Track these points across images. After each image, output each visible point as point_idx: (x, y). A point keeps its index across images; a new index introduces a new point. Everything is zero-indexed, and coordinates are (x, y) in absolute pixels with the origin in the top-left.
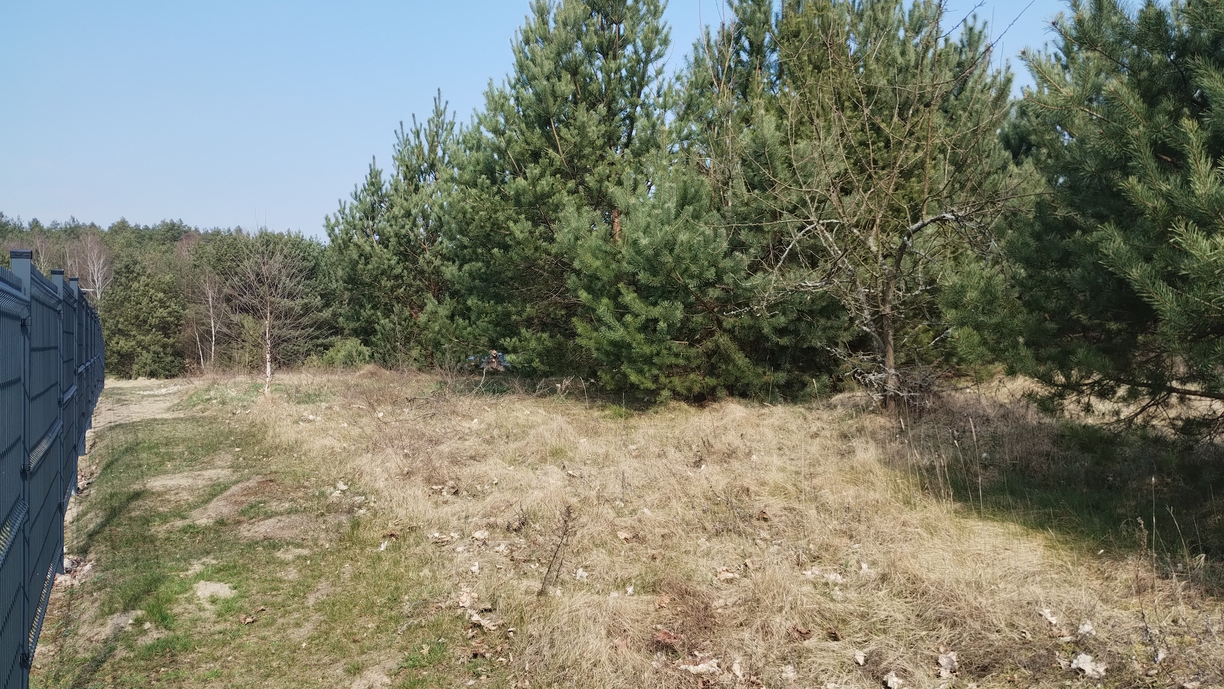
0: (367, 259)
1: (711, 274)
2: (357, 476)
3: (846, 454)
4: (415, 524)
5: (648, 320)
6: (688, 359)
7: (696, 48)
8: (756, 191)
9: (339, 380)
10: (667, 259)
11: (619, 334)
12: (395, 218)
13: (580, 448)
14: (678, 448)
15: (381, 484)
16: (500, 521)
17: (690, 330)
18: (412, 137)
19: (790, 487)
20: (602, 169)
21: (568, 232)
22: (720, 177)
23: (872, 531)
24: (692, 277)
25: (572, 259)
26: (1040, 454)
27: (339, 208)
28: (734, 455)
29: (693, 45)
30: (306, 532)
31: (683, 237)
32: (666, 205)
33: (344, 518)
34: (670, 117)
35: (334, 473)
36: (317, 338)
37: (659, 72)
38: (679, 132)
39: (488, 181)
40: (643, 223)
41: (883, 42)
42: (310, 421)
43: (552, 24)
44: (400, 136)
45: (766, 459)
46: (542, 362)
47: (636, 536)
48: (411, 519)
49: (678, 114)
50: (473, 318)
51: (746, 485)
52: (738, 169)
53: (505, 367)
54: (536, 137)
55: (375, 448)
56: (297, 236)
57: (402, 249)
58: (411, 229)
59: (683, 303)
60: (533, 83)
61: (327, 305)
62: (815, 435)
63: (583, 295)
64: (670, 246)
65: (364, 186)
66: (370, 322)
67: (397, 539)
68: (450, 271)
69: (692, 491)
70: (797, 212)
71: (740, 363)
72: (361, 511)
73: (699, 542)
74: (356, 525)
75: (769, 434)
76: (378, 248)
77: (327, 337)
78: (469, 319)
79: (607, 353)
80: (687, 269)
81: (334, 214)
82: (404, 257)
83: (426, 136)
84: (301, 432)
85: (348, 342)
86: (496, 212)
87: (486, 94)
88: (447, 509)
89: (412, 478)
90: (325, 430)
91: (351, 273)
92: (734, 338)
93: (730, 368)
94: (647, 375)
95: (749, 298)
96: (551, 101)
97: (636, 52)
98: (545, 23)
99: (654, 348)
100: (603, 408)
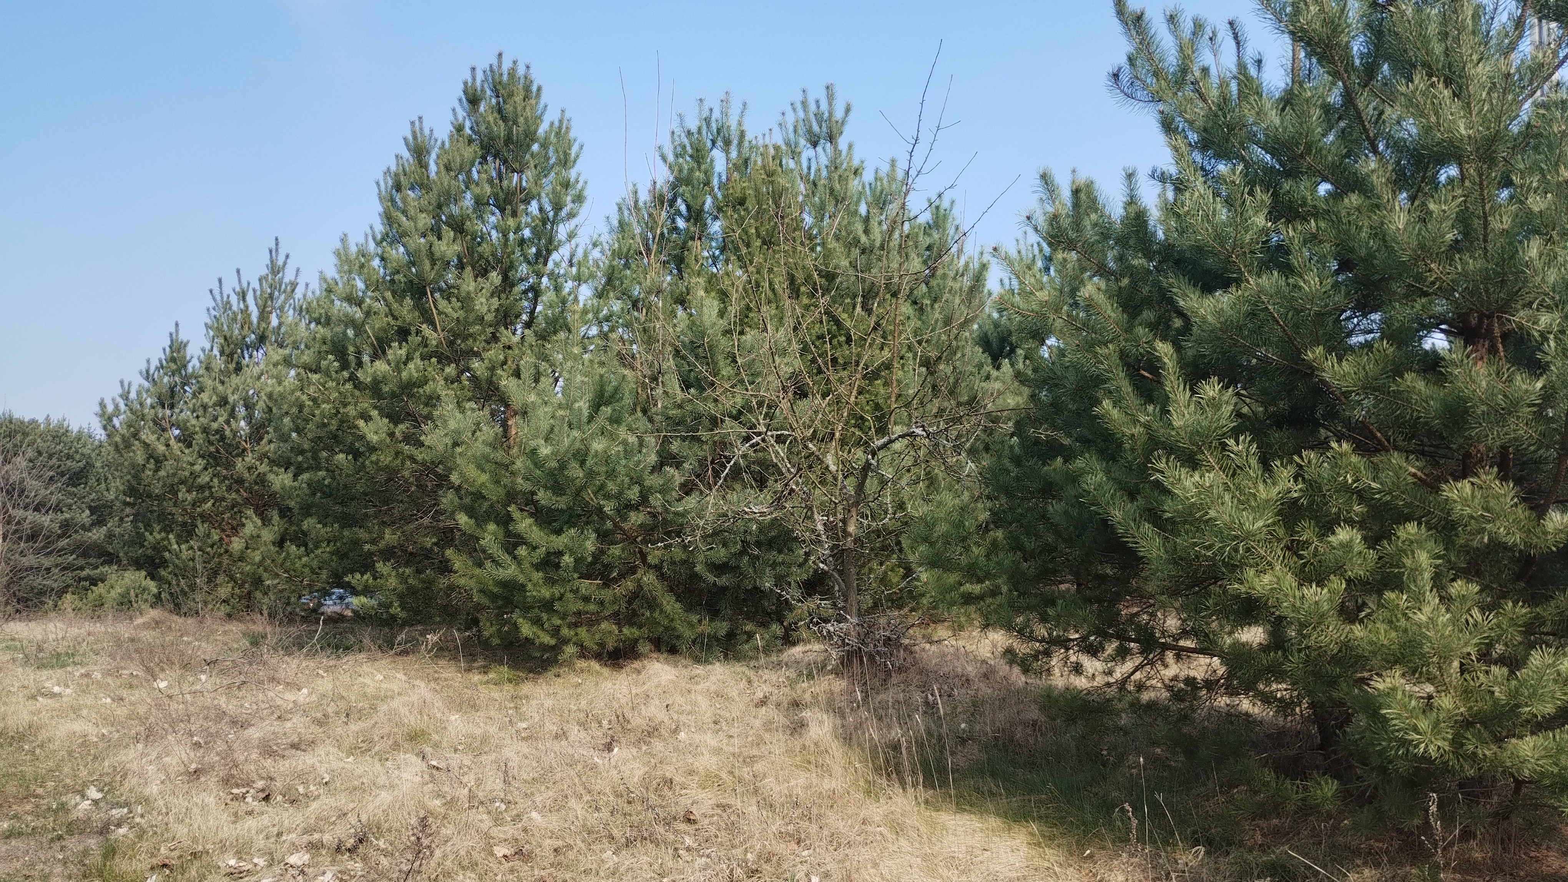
0: (159, 461)
1: (633, 494)
2: (118, 778)
3: (798, 727)
4: (200, 848)
5: (548, 554)
6: (601, 603)
7: (620, 209)
8: (692, 390)
9: (106, 633)
10: (576, 472)
11: (510, 571)
12: (205, 407)
13: (450, 728)
14: (582, 724)
15: (153, 789)
16: (327, 838)
17: (604, 566)
18: (234, 299)
19: (724, 775)
20: (494, 353)
21: (446, 435)
22: (647, 372)
23: (826, 832)
24: (607, 497)
25: (450, 470)
26: (1025, 724)
27: (120, 391)
28: (656, 733)
29: (617, 204)
30: (32, 865)
31: (598, 445)
32: (577, 405)
33: (93, 842)
34: (585, 292)
35: (83, 773)
36: (82, 568)
37: (571, 236)
38: (597, 312)
39: (336, 364)
40: (545, 425)
41: (843, 218)
42: (54, 695)
43: (433, 168)
44: (218, 298)
45: (697, 738)
46: (403, 607)
47: (519, 853)
48: (195, 840)
49: (596, 289)
50: (311, 545)
51: (668, 775)
52: (670, 363)
53: (353, 611)
54: (406, 309)
55: (150, 736)
56: (60, 426)
57: (212, 449)
58: (228, 422)
59: (597, 531)
60: (404, 240)
61: (100, 522)
62: (763, 702)
63: (463, 519)
64: (581, 457)
65: (160, 361)
66: (158, 548)
67: (171, 871)
68: (281, 480)
69: (599, 785)
70: (742, 418)
71: (668, 608)
72: (122, 831)
73: (604, 856)
74: (110, 852)
75: (703, 703)
76: (176, 446)
77: (97, 568)
78: (306, 545)
79: (494, 597)
80: (602, 487)
81: (113, 400)
82: (213, 459)
83: (255, 299)
84: (40, 712)
85: (127, 574)
86: (345, 405)
87: (337, 254)
88: (251, 823)
89: (203, 779)
90: (76, 710)
91: (134, 483)
92: (662, 577)
93: (656, 614)
94: (546, 626)
95: (682, 525)
96: (427, 265)
97: (541, 209)
98: (423, 164)
99: (557, 591)
100: (485, 670)
